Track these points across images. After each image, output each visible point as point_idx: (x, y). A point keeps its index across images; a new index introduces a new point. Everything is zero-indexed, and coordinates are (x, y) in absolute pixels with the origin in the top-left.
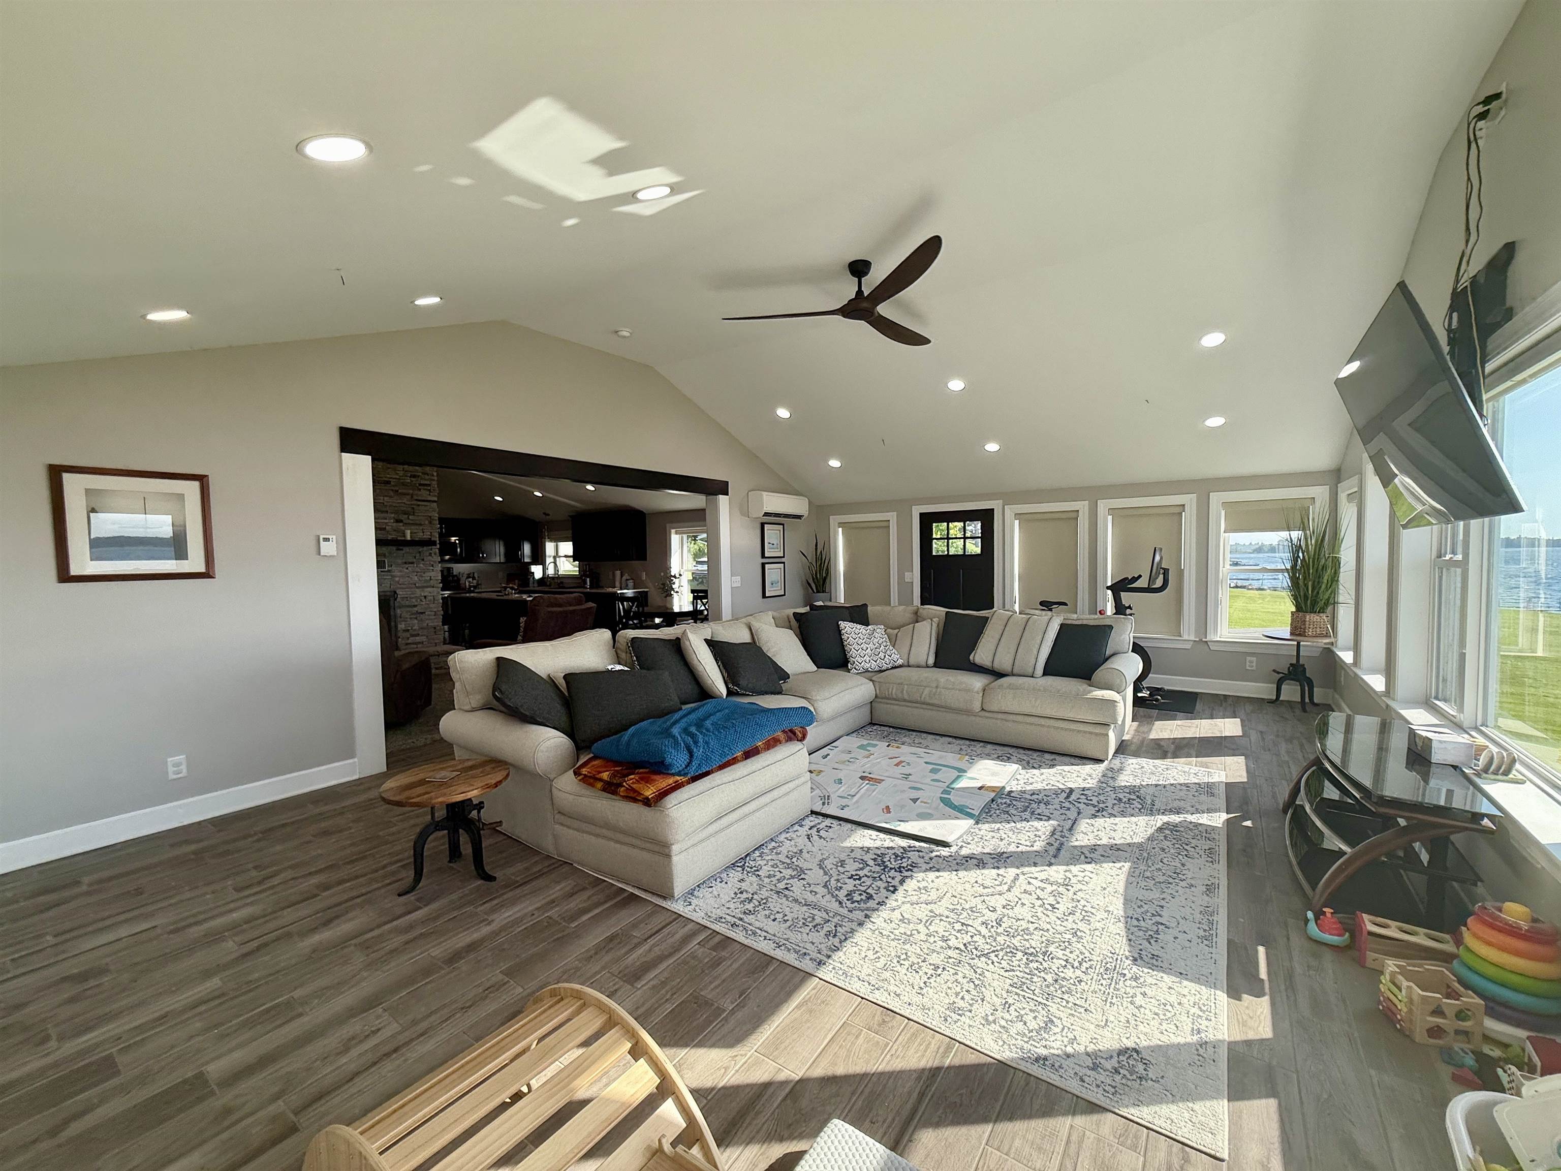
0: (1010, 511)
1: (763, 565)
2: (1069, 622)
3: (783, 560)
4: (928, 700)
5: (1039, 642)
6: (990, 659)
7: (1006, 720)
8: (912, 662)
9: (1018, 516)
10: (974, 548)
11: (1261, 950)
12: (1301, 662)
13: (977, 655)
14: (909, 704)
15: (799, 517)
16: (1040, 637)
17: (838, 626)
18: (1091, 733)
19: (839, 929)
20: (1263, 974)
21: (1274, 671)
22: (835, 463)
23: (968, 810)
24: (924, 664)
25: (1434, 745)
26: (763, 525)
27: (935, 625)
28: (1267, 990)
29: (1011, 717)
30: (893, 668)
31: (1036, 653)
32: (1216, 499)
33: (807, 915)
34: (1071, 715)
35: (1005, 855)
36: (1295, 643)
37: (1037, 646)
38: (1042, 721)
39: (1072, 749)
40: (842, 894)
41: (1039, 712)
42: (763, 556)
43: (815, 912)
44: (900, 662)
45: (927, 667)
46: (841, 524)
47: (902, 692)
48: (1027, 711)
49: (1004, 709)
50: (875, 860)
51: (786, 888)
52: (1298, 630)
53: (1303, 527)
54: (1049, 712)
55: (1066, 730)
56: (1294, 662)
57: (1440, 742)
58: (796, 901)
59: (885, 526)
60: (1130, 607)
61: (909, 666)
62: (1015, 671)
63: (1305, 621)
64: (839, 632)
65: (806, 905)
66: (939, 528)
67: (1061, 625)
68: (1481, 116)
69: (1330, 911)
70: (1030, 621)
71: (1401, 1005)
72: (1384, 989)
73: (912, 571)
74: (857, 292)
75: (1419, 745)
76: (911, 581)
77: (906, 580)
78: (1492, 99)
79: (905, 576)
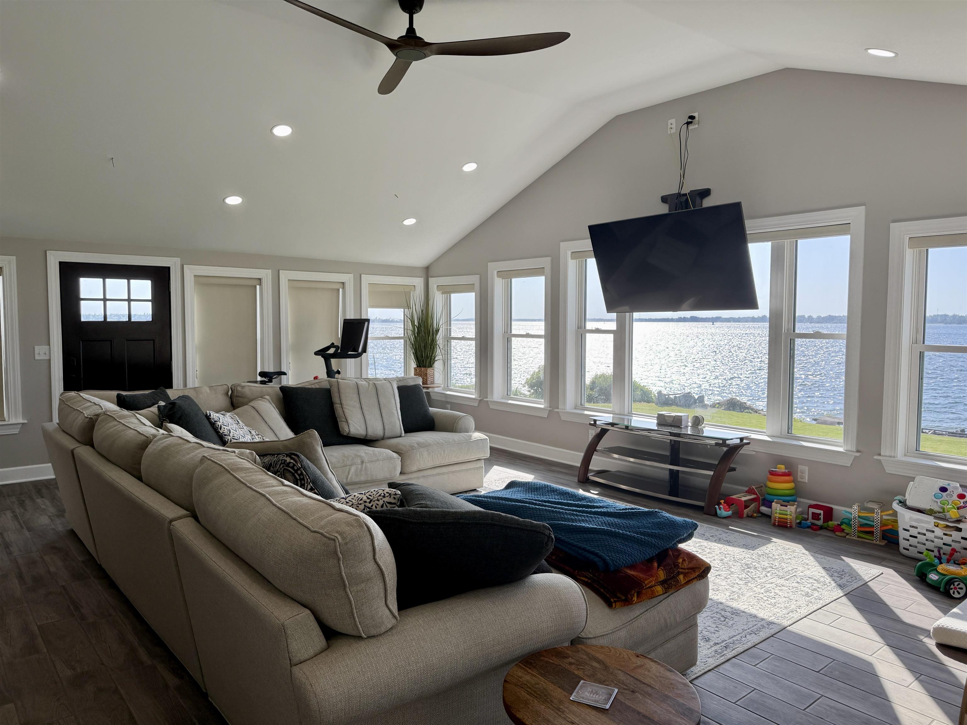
0: (191, 271)
5: (394, 405)
9: (198, 280)
10: (143, 314)
16: (393, 400)
18: (474, 469)
27: (273, 404)
31: (396, 414)
32: (367, 279)
34: (454, 460)
37: (395, 408)
38: (445, 469)
41: (446, 461)
53: (407, 306)
55: (459, 471)
62: (388, 434)
67: (399, 388)
68: (688, 123)
69: (722, 501)
70: (378, 387)
71: (789, 517)
72: (778, 515)
73: (49, 345)
74: (408, 29)
75: (670, 421)
76: (47, 358)
77: (37, 357)
78: (692, 117)
79: (37, 352)
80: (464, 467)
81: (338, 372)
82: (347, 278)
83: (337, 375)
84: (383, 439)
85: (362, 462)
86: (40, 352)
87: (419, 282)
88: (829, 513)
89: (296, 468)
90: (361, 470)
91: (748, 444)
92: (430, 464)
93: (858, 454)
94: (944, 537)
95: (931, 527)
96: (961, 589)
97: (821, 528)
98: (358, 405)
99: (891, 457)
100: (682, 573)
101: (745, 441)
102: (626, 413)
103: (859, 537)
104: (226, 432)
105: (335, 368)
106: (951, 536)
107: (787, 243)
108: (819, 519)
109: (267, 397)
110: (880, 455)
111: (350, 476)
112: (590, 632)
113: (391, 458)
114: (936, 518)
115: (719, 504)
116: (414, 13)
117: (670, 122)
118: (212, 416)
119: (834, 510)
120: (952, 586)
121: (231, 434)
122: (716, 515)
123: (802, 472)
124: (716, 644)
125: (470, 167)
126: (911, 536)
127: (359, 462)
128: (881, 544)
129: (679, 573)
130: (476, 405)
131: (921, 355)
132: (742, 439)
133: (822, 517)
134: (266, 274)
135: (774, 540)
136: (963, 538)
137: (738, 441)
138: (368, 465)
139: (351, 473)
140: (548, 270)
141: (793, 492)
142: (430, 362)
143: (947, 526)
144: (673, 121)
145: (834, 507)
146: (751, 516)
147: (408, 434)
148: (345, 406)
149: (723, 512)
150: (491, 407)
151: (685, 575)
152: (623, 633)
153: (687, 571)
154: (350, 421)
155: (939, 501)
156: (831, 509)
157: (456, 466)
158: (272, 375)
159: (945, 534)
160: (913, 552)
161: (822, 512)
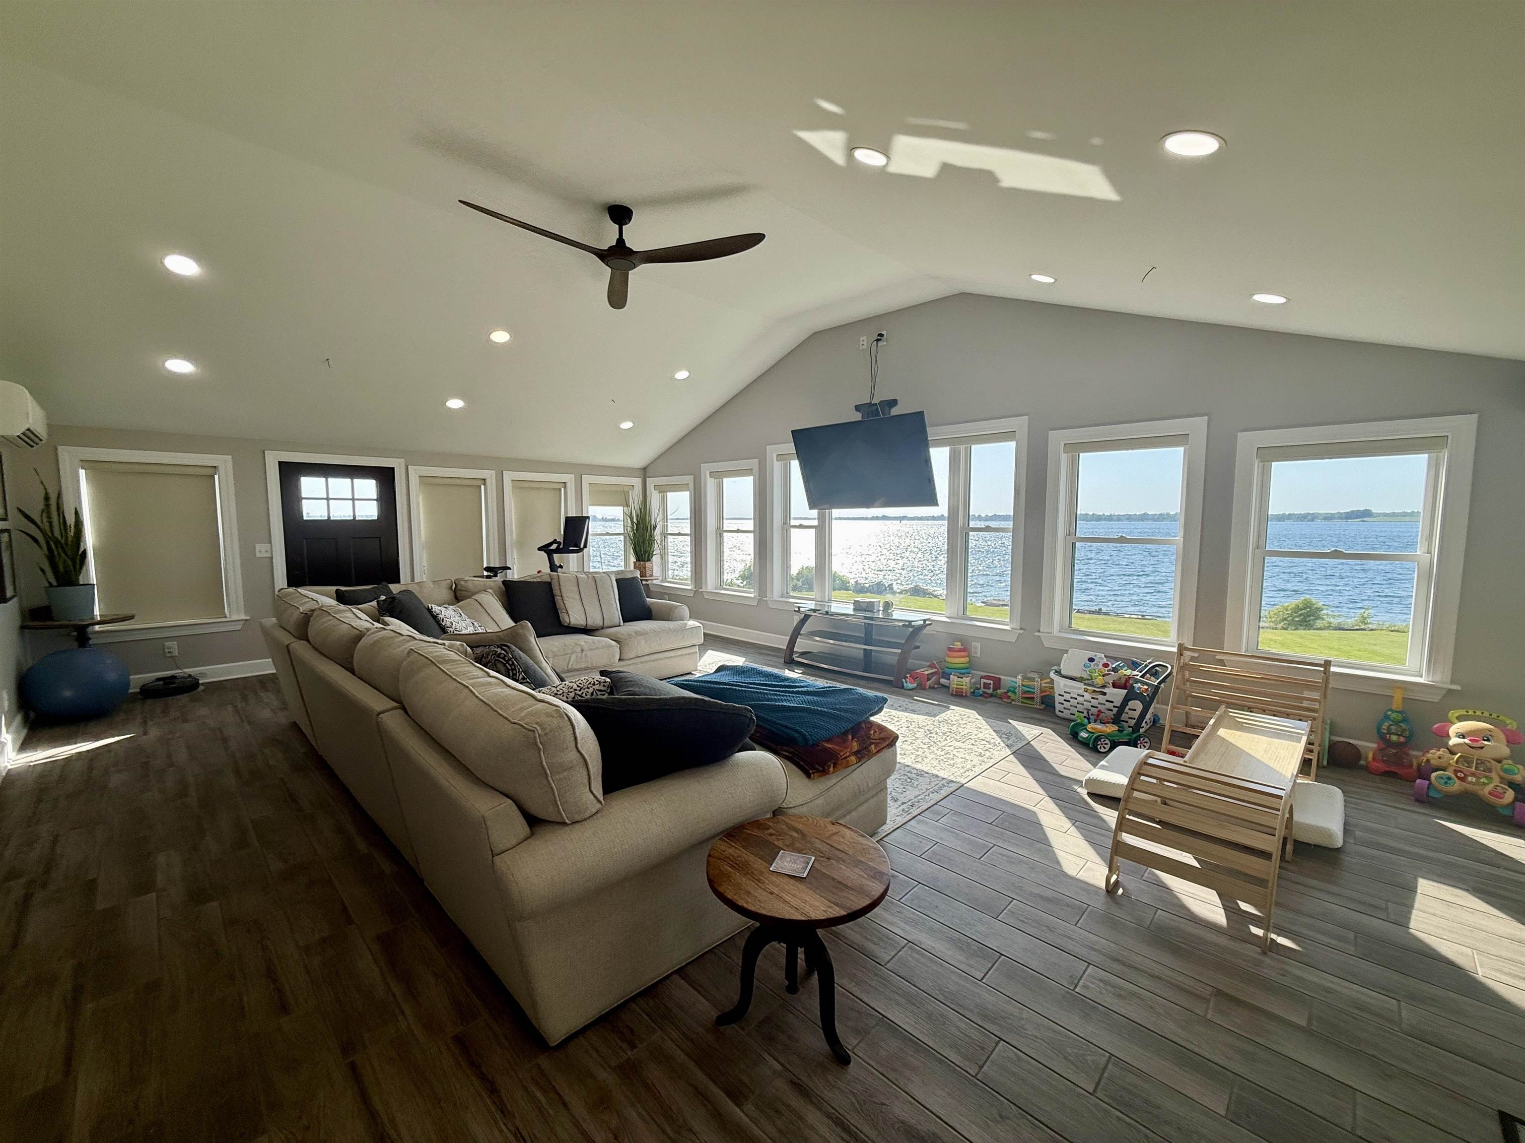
0: (415, 472)
5: (613, 596)
9: (424, 480)
10: (369, 511)
13: (566, 617)
16: (612, 592)
18: (689, 654)
22: (180, 366)
27: (496, 597)
31: (615, 605)
32: (586, 479)
34: (672, 647)
37: (614, 600)
39: (679, 671)
55: (675, 657)
59: (203, 474)
66: (309, 485)
67: (616, 580)
68: (878, 340)
69: (908, 675)
70: (597, 579)
71: (964, 687)
72: (955, 686)
73: (270, 542)
74: (618, 239)
75: (864, 606)
76: (269, 556)
77: (258, 555)
78: (881, 335)
79: (257, 550)
80: (679, 652)
81: (561, 567)
82: (569, 478)
83: (559, 570)
84: (603, 628)
85: (582, 651)
86: (261, 550)
87: (637, 482)
88: (997, 682)
89: (507, 659)
90: (581, 658)
91: (931, 624)
92: (647, 651)
93: (1021, 632)
94: (1092, 700)
95: (1081, 692)
96: (1107, 744)
97: (991, 695)
98: (578, 597)
99: (1048, 633)
100: (873, 743)
101: (927, 622)
102: (826, 600)
103: (1022, 702)
104: (448, 624)
105: (557, 563)
106: (1097, 699)
107: (962, 448)
108: (989, 688)
109: (490, 591)
110: (1039, 631)
111: (571, 663)
112: (790, 802)
113: (610, 646)
114: (1085, 684)
115: (906, 678)
116: (624, 224)
117: (861, 339)
118: (434, 609)
119: (1002, 682)
120: (1099, 743)
121: (453, 626)
122: (903, 687)
123: (976, 648)
124: (903, 803)
125: (682, 375)
126: (1065, 700)
127: (579, 650)
128: (1042, 708)
129: (872, 743)
130: (692, 595)
131: (1074, 544)
132: (925, 621)
133: (992, 686)
134: (490, 475)
135: (952, 707)
136: (1107, 701)
137: (922, 622)
138: (588, 653)
139: (572, 661)
140: (756, 470)
141: (967, 665)
142: (649, 556)
143: (1095, 691)
144: (865, 338)
145: (1002, 677)
146: (933, 688)
147: (626, 624)
148: (565, 598)
149: (909, 685)
150: (706, 597)
151: (876, 745)
152: (820, 801)
153: (878, 741)
154: (570, 613)
155: (1087, 670)
156: (1000, 679)
157: (671, 652)
158: (496, 570)
159: (1093, 698)
160: (1066, 714)
161: (992, 682)
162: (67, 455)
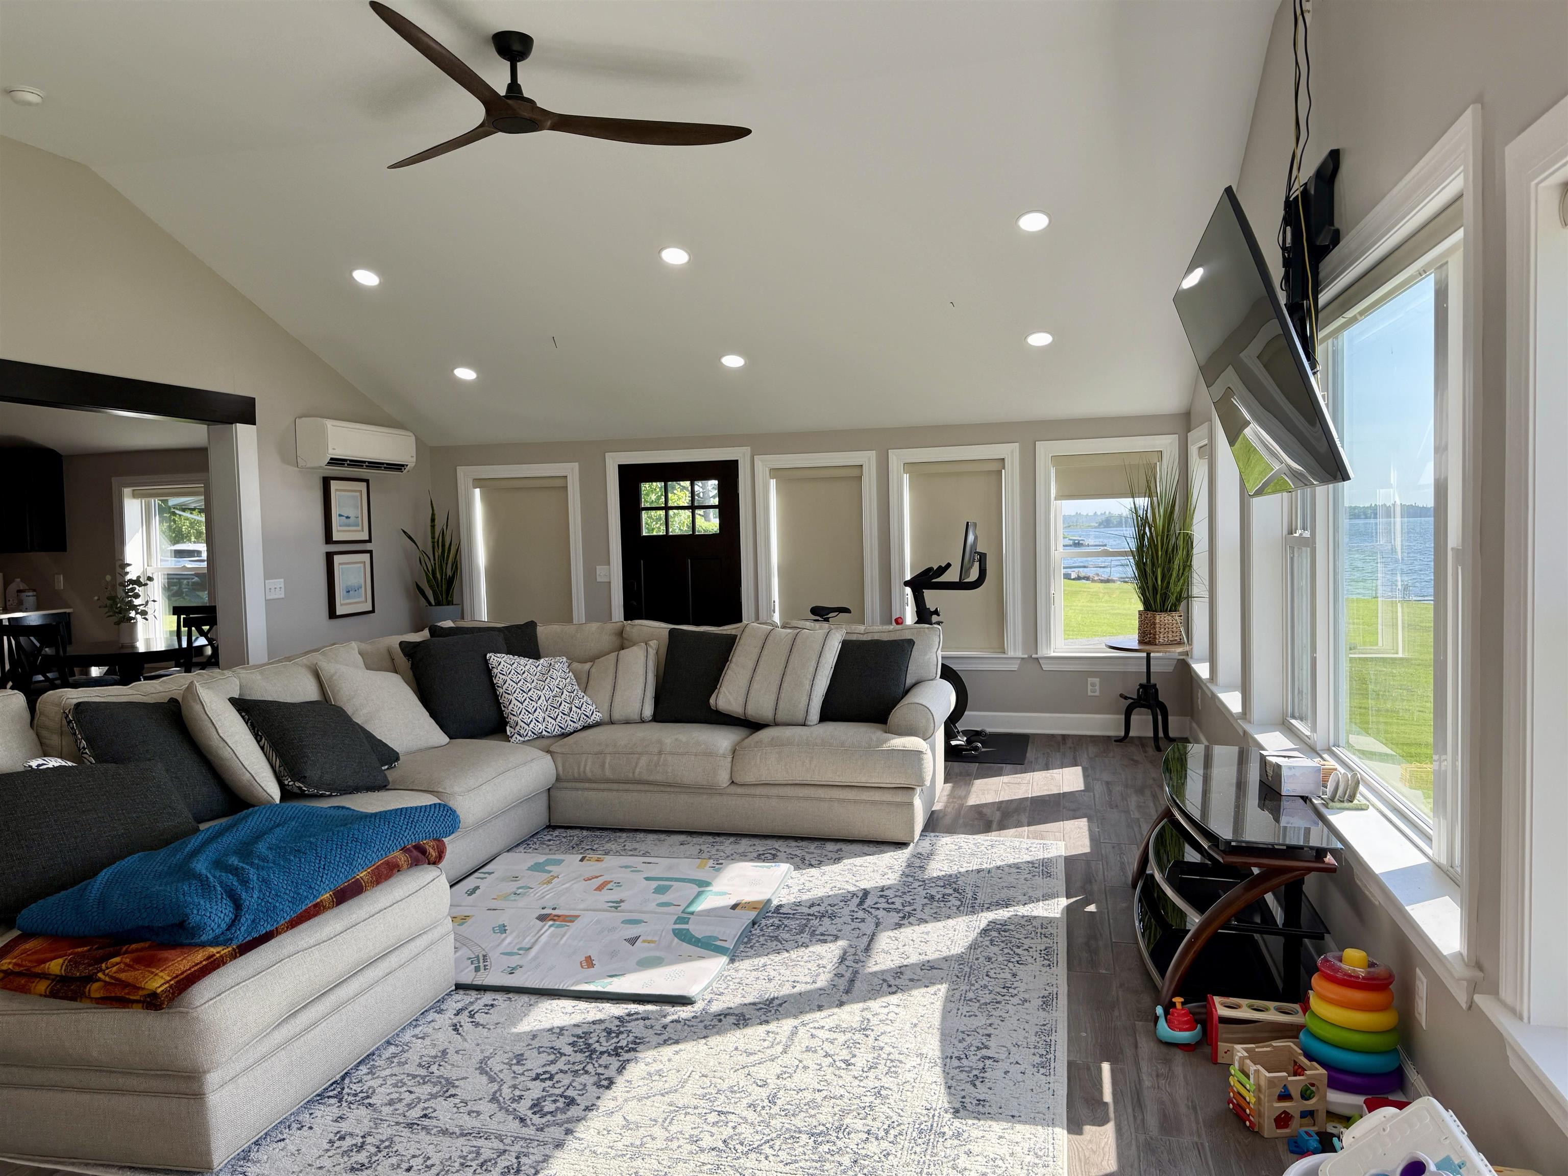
0: (763, 465)
1: (329, 557)
2: (854, 637)
3: (368, 547)
4: (645, 777)
5: (812, 670)
6: (741, 700)
7: (768, 797)
8: (616, 716)
9: (775, 472)
10: (710, 523)
11: (1106, 1067)
12: (1152, 681)
13: (721, 696)
14: (615, 786)
15: (398, 467)
16: (813, 664)
17: (486, 662)
18: (890, 803)
19: (523, 1160)
20: (1108, 1097)
21: (1121, 696)
22: (465, 374)
23: (718, 943)
24: (636, 717)
25: (1285, 773)
26: (326, 483)
27: (652, 652)
28: (1112, 1115)
29: (774, 791)
30: (585, 728)
31: (808, 687)
32: (1046, 450)
33: (466, 1150)
34: (862, 779)
35: (776, 1002)
36: (1144, 655)
37: (810, 677)
38: (821, 793)
39: (864, 831)
40: (523, 1108)
41: (817, 778)
42: (329, 539)
43: (480, 1142)
44: (597, 717)
45: (643, 721)
46: (479, 482)
47: (603, 766)
48: (798, 779)
49: (765, 777)
50: (573, 1044)
51: (425, 1116)
52: (1147, 636)
53: (1149, 492)
54: (830, 777)
55: (855, 802)
56: (1144, 681)
57: (1290, 768)
58: (444, 1132)
59: (560, 487)
60: (936, 612)
61: (612, 723)
62: (781, 717)
63: (1154, 624)
64: (488, 672)
65: (462, 1135)
66: (651, 492)
69: (1179, 1000)
70: (799, 639)
72: (1235, 1082)
73: (609, 564)
74: (509, 85)
75: (1270, 775)
77: (599, 579)
79: (597, 573)
82: (1010, 452)
86: (601, 573)
87: (1171, 444)
90: (657, 764)
93: (1478, 976)
110: (1498, 996)
113: (710, 755)
116: (519, 61)
118: (491, 660)
123: (1419, 994)
127: (656, 750)
134: (868, 458)
138: (669, 758)
147: (822, 723)
148: (732, 665)
150: (1215, 702)
158: (827, 612)
162: (465, 474)
